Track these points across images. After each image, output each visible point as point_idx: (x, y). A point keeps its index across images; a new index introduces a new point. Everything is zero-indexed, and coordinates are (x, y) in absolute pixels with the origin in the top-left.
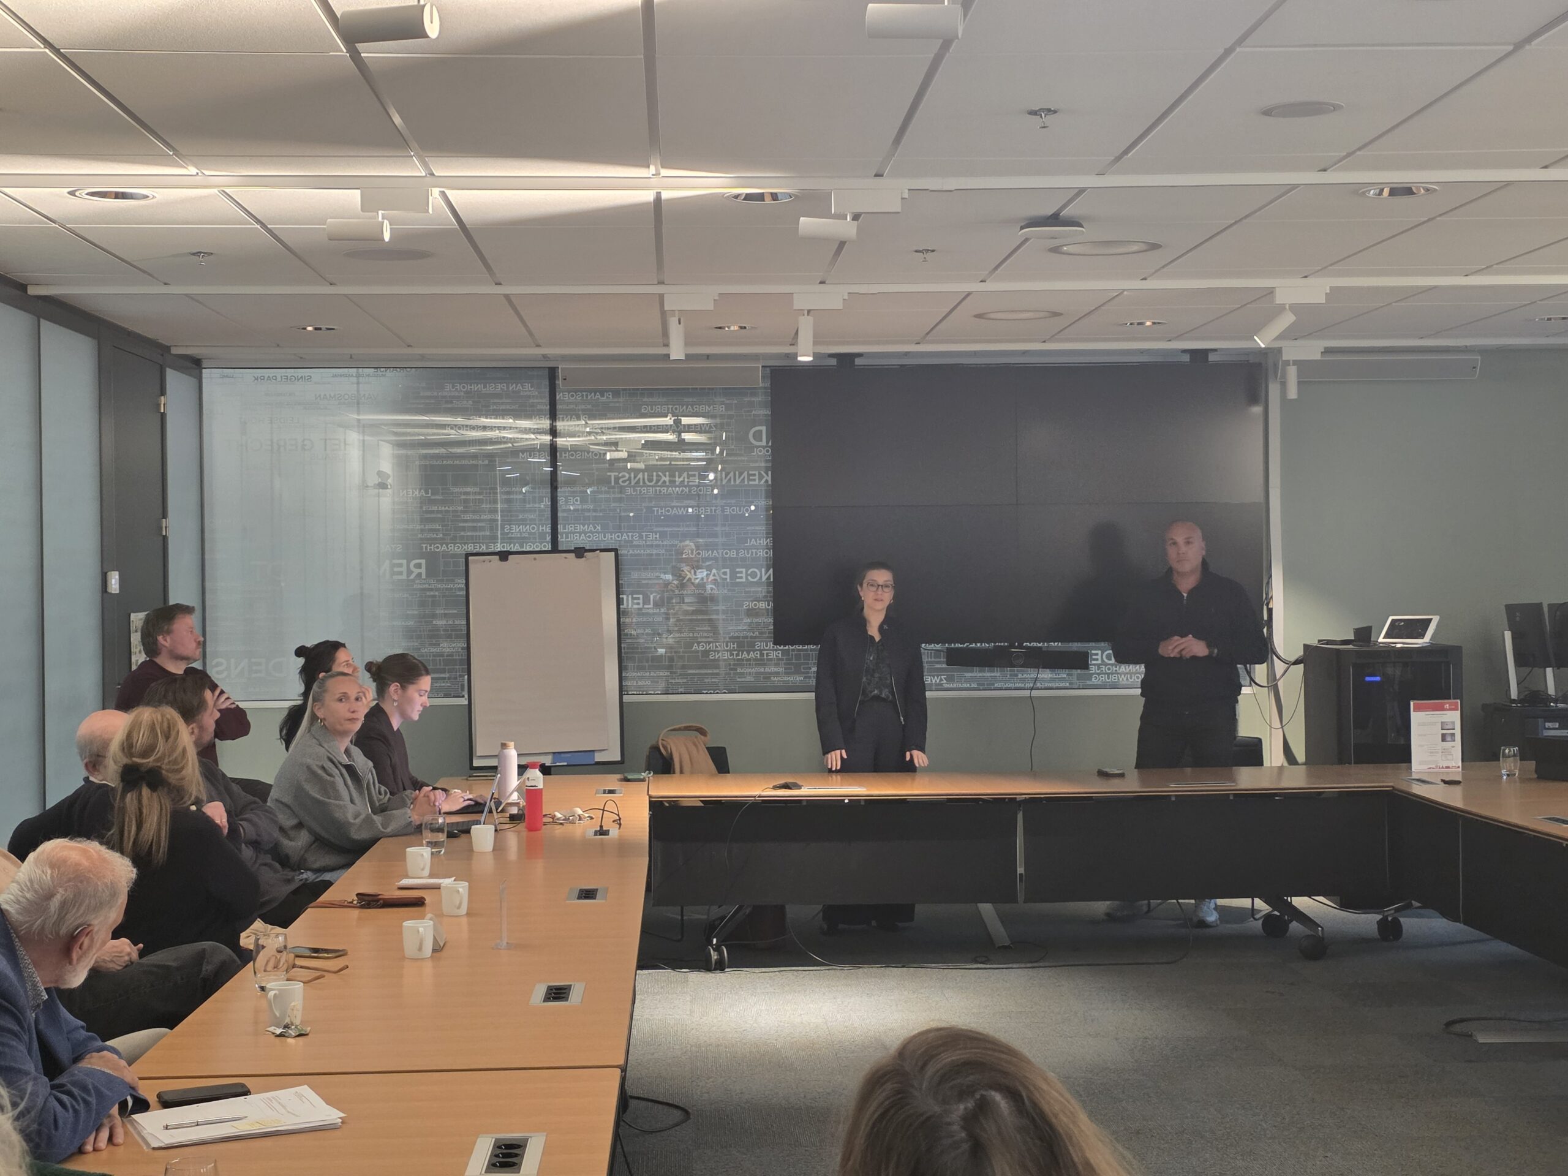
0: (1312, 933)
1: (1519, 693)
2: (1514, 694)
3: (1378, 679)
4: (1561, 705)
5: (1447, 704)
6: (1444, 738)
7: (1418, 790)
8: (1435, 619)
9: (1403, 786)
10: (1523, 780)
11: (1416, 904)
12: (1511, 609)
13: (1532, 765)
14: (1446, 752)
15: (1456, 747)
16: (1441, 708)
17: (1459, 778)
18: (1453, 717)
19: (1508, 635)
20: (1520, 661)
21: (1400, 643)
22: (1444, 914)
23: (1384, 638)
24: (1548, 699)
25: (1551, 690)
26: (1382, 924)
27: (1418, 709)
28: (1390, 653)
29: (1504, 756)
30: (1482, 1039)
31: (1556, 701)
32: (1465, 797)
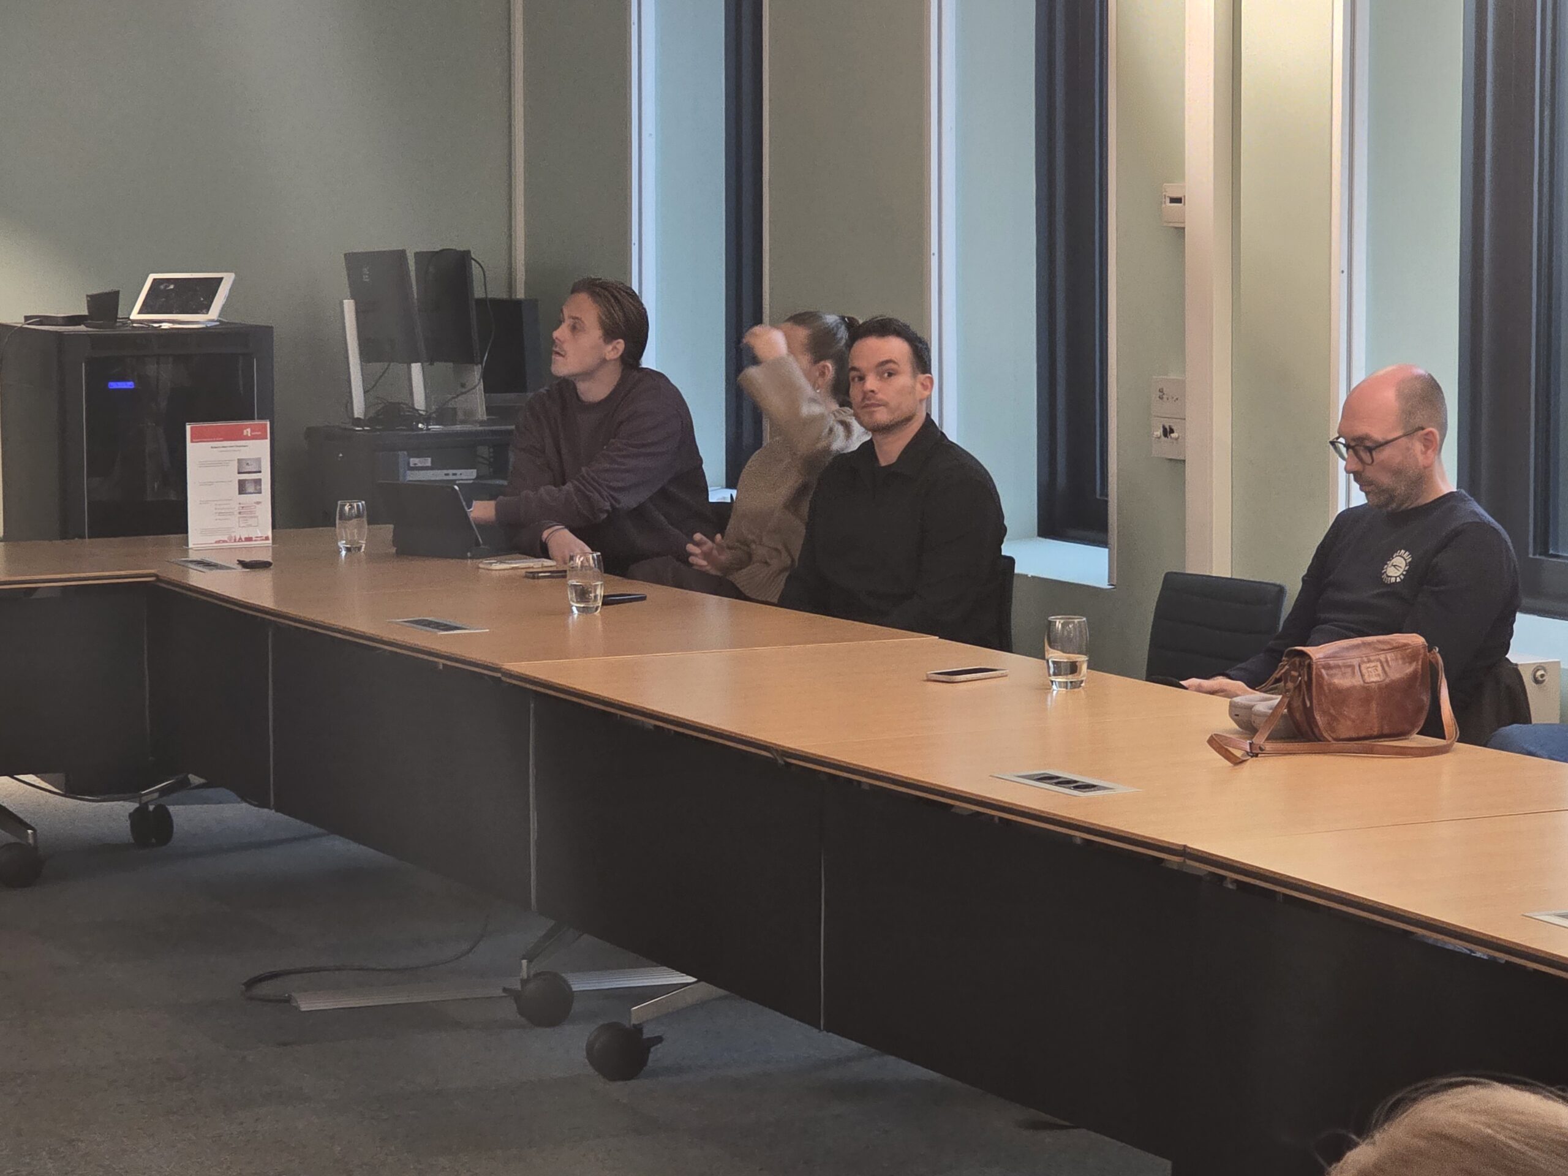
0: (18, 841)
1: (368, 406)
2: (359, 409)
3: (129, 385)
4: (435, 428)
5: (247, 427)
6: (242, 488)
7: (199, 579)
8: (228, 280)
9: (172, 574)
10: (373, 557)
11: (195, 779)
12: (354, 261)
13: (387, 531)
14: (245, 513)
15: (262, 503)
16: (238, 436)
17: (267, 557)
18: (259, 450)
19: (349, 306)
20: (366, 355)
21: (167, 321)
22: (245, 796)
23: (140, 313)
24: (416, 416)
25: (419, 401)
26: (138, 818)
27: (198, 437)
28: (151, 337)
29: (342, 516)
30: (306, 1005)
31: (427, 420)
32: (279, 591)
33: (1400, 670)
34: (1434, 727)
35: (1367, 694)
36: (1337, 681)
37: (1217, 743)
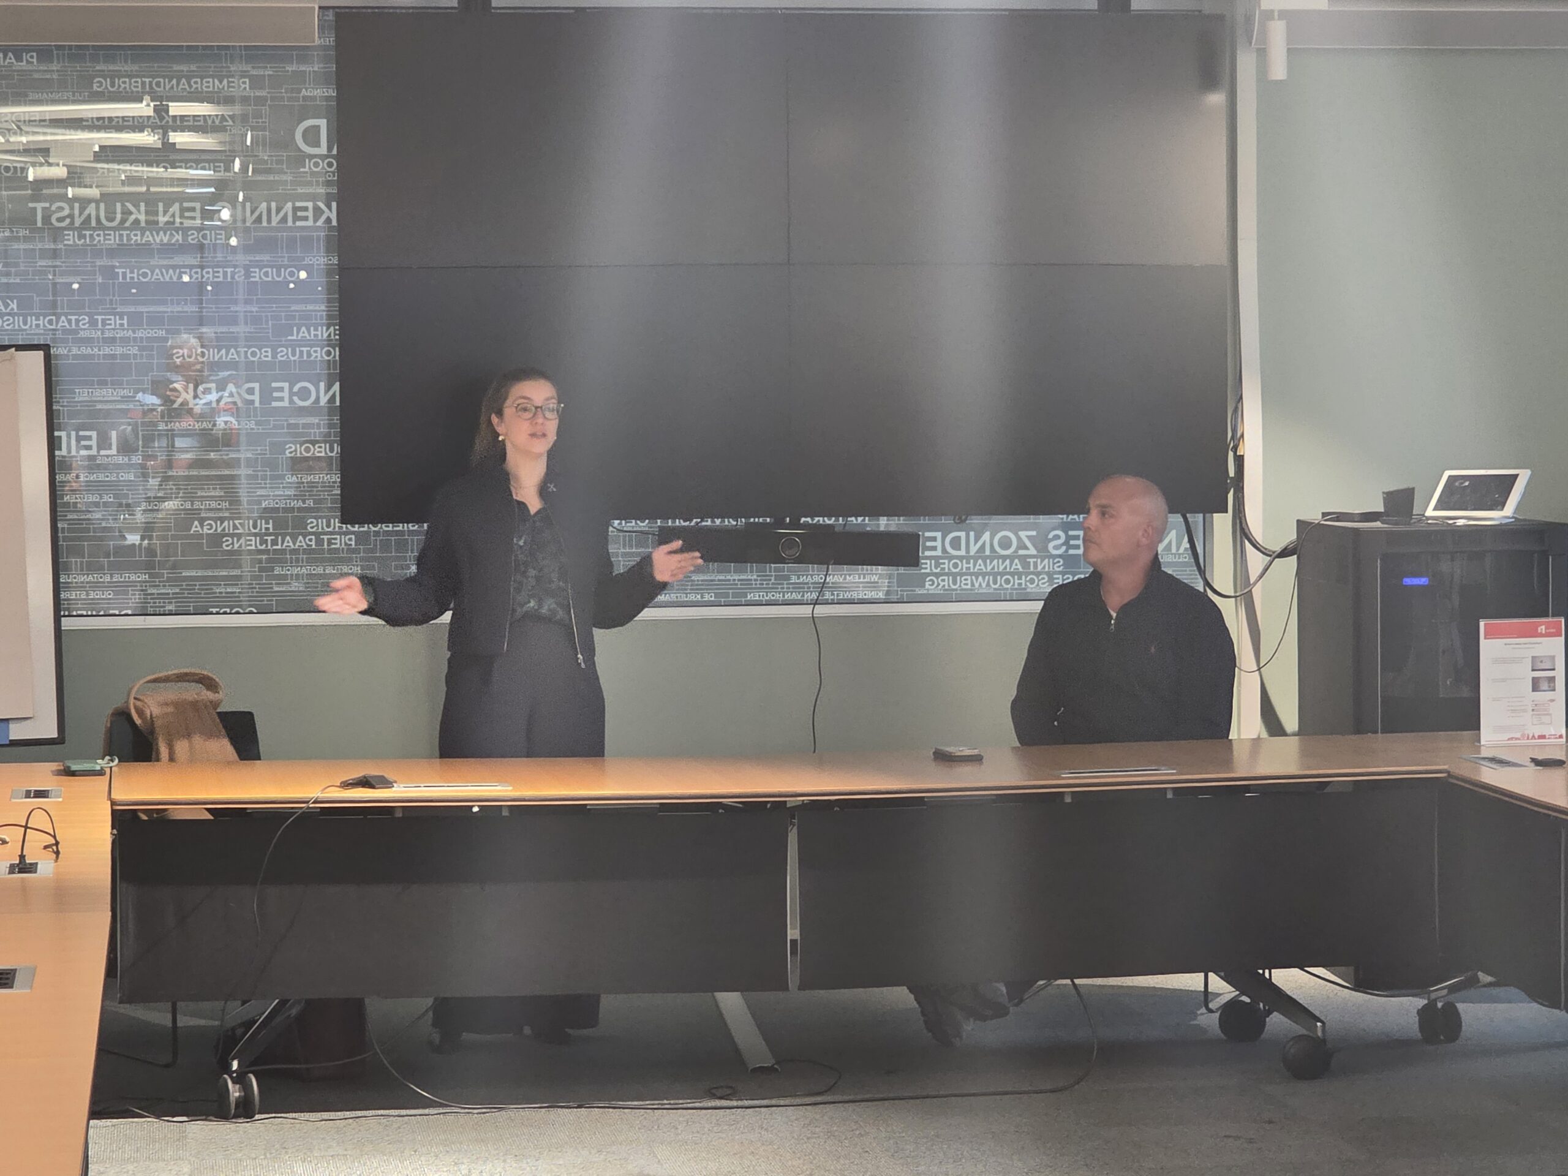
0: (1304, 1032)
3: (1423, 581)
5: (1542, 624)
6: (1536, 685)
7: (1491, 776)
8: (1524, 476)
9: (1464, 770)
11: (1485, 978)
14: (1539, 710)
15: (1555, 702)
16: (1532, 632)
17: (1560, 755)
18: (1553, 647)
21: (1463, 518)
22: (1534, 997)
23: (1435, 509)
26: (1426, 1014)
27: (1492, 633)
28: (1445, 534)
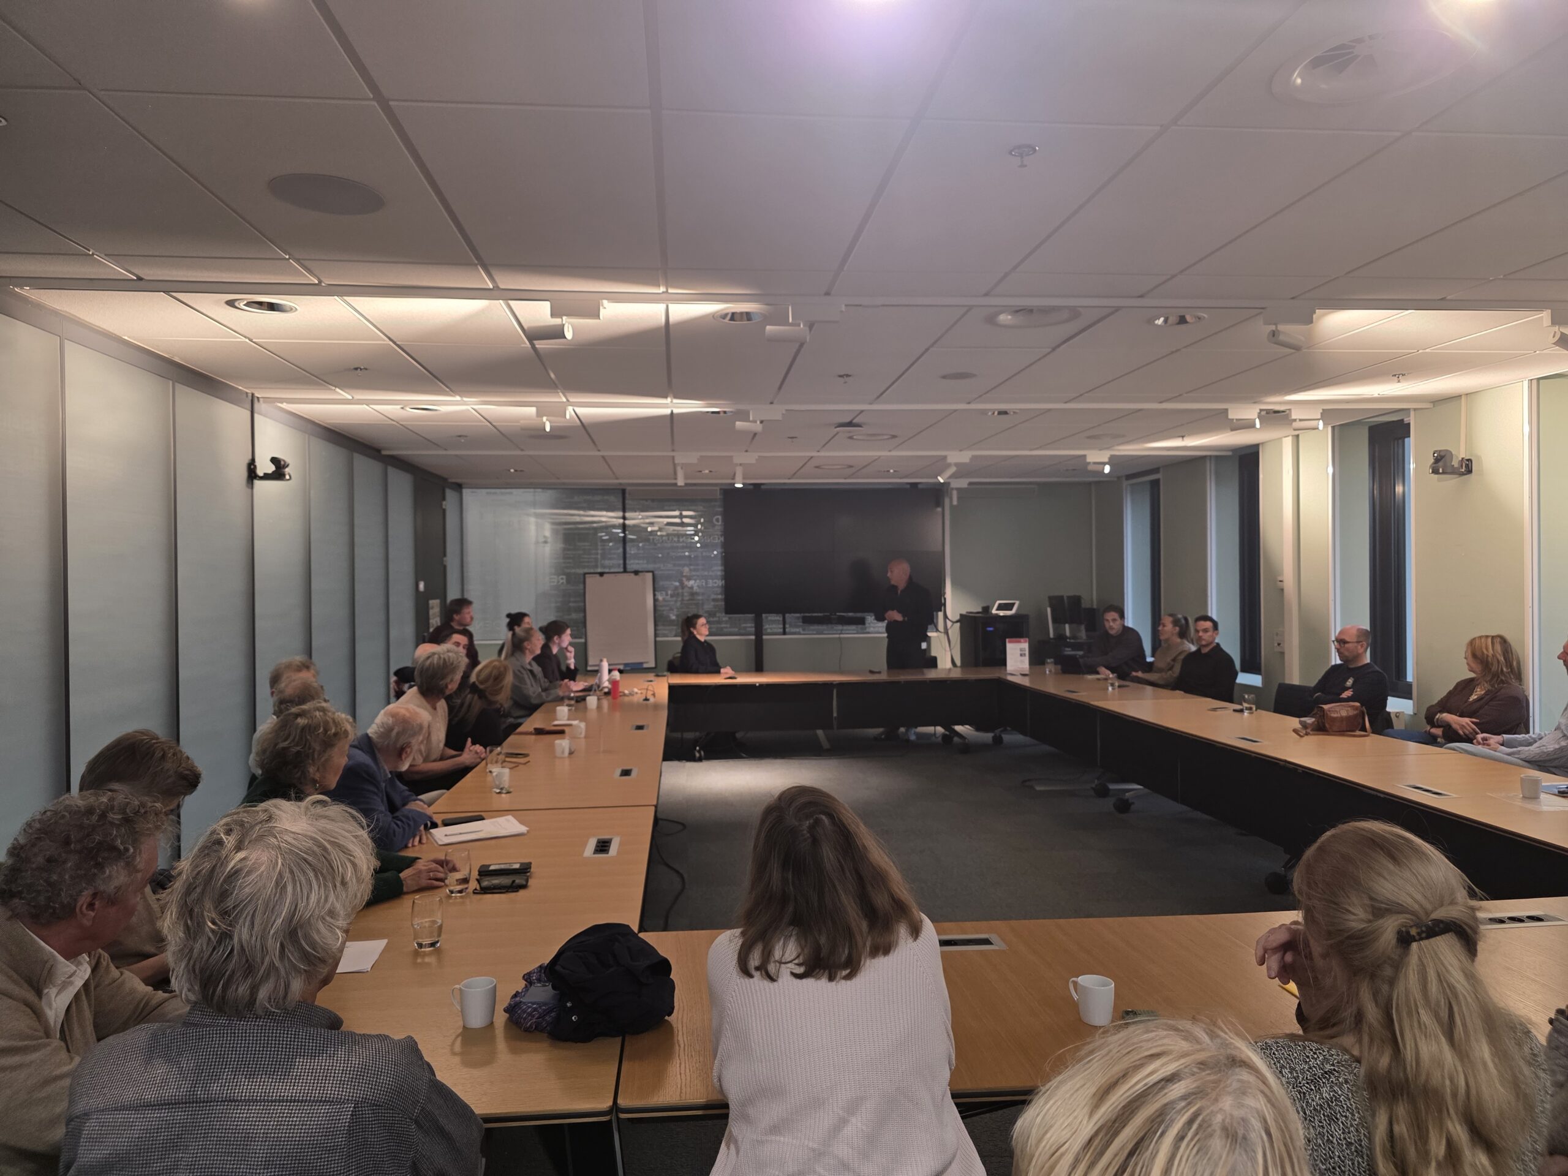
0: (964, 742)
1: (1054, 635)
2: (1052, 635)
3: (991, 629)
4: (1072, 641)
5: (1022, 640)
6: (1021, 655)
7: (1010, 678)
8: (1017, 603)
9: (1002, 676)
10: (1056, 673)
11: (1009, 728)
12: (1050, 598)
13: (1059, 667)
14: (1022, 662)
15: (1026, 659)
16: (1020, 642)
17: (1027, 673)
18: (1025, 646)
19: (1049, 610)
20: (1055, 621)
21: (1002, 613)
22: (1022, 734)
23: (997, 610)
24: (1067, 638)
25: (1068, 633)
26: (994, 738)
27: (1010, 642)
28: (997, 616)
29: (1048, 663)
30: (1038, 788)
31: (1070, 639)
32: (1031, 681)
33: (1352, 713)
34: (1364, 729)
35: (1342, 719)
36: (1333, 715)
37: (1295, 731)
